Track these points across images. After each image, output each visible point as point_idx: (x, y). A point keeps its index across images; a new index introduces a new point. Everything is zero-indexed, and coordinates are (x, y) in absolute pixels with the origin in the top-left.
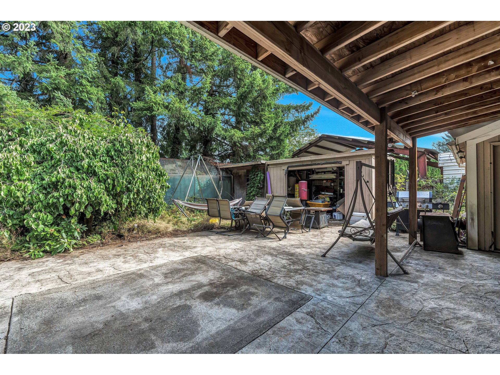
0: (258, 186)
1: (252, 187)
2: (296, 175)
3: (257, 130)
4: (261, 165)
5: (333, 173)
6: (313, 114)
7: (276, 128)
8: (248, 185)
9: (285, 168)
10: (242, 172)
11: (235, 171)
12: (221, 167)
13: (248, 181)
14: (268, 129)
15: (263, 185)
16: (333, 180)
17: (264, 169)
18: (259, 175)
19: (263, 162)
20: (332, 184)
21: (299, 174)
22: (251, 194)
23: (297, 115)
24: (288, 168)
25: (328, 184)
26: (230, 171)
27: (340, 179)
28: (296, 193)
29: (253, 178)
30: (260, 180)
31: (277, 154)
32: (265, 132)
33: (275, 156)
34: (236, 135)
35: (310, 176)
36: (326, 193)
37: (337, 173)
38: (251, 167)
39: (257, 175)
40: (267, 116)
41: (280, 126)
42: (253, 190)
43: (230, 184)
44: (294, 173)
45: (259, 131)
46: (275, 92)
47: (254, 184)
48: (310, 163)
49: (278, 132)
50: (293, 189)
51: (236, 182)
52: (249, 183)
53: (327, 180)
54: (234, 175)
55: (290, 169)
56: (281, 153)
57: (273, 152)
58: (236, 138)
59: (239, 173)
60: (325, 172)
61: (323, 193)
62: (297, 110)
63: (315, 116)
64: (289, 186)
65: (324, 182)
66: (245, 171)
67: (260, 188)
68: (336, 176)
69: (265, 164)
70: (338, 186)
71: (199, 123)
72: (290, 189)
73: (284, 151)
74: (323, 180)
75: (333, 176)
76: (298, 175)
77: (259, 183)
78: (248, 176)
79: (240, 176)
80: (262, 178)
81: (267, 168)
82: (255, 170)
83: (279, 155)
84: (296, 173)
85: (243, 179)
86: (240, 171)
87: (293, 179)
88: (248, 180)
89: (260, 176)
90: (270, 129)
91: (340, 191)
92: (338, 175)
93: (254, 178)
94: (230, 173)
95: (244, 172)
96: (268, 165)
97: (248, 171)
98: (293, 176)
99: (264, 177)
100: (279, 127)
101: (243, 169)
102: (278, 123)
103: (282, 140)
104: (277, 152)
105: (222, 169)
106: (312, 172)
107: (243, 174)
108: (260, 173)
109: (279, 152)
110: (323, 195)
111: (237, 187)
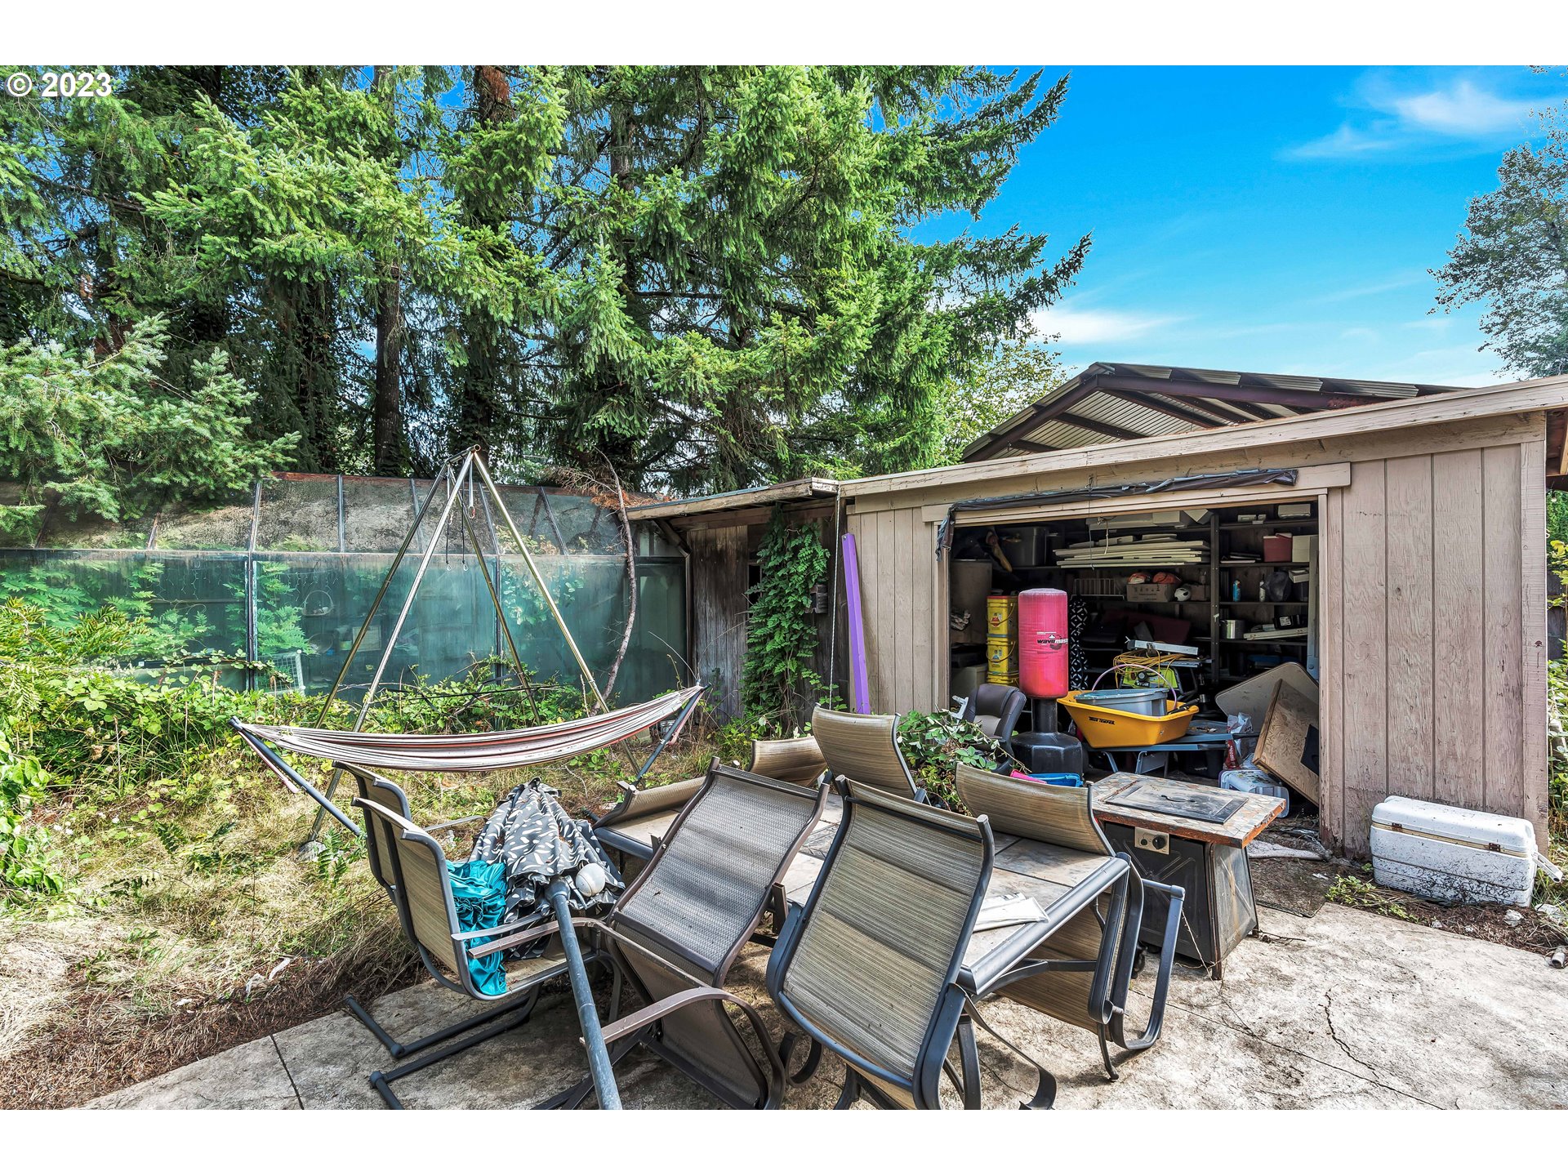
0: (800, 606)
1: (774, 611)
2: (988, 549)
3: (798, 341)
4: (816, 504)
5: (1182, 536)
6: (1051, 274)
7: (889, 327)
8: (754, 598)
9: (938, 513)
10: (729, 537)
11: (698, 532)
12: (635, 515)
13: (754, 580)
14: (852, 330)
15: (827, 603)
16: (1181, 576)
17: (828, 523)
18: (804, 553)
19: (821, 485)
20: (1180, 595)
21: (1000, 543)
22: (769, 648)
23: (978, 285)
24: (952, 517)
25: (1158, 594)
26: (677, 530)
27: (1222, 569)
28: (993, 642)
29: (777, 568)
30: (808, 578)
31: (894, 451)
32: (838, 346)
33: (887, 463)
34: (699, 361)
35: (1059, 553)
36: (1159, 646)
37: (1206, 537)
38: (768, 511)
39: (796, 550)
40: (851, 282)
41: (909, 318)
42: (778, 626)
43: (677, 591)
44: (982, 541)
45: (811, 342)
46: (882, 163)
47: (781, 595)
48: (1081, 485)
49: (900, 349)
50: (980, 623)
51: (703, 584)
52: (759, 588)
53: (1150, 573)
54: (696, 550)
55: (963, 520)
56: (915, 450)
57: (879, 447)
58: (700, 375)
59: (714, 541)
60: (1138, 535)
61: (1141, 644)
62: (980, 269)
63: (1060, 283)
64: (956, 609)
65: (1136, 580)
66: (743, 530)
67: (809, 619)
68: (1206, 554)
69: (834, 495)
70: (1214, 605)
71: (516, 302)
72: (961, 622)
73: (925, 440)
74: (1128, 572)
75: (1185, 554)
76: (997, 551)
77: (807, 592)
78: (754, 557)
79: (720, 556)
80: (819, 566)
81: (844, 518)
82: (786, 525)
83: (905, 457)
84: (993, 541)
85: (735, 569)
86: (721, 532)
87: (977, 571)
88: (755, 576)
89: (810, 556)
90: (860, 331)
91: (1222, 630)
92: (1215, 546)
93: (782, 565)
94: (676, 539)
95: (738, 538)
96: (851, 501)
97: (756, 534)
98: (978, 557)
99: (830, 562)
100: (903, 325)
101: (735, 525)
102: (898, 304)
103: (920, 394)
104: (898, 442)
105: (639, 525)
106: (1077, 532)
107: (733, 546)
108: (808, 540)
109: (903, 445)
110: (1142, 653)
111: (707, 608)
